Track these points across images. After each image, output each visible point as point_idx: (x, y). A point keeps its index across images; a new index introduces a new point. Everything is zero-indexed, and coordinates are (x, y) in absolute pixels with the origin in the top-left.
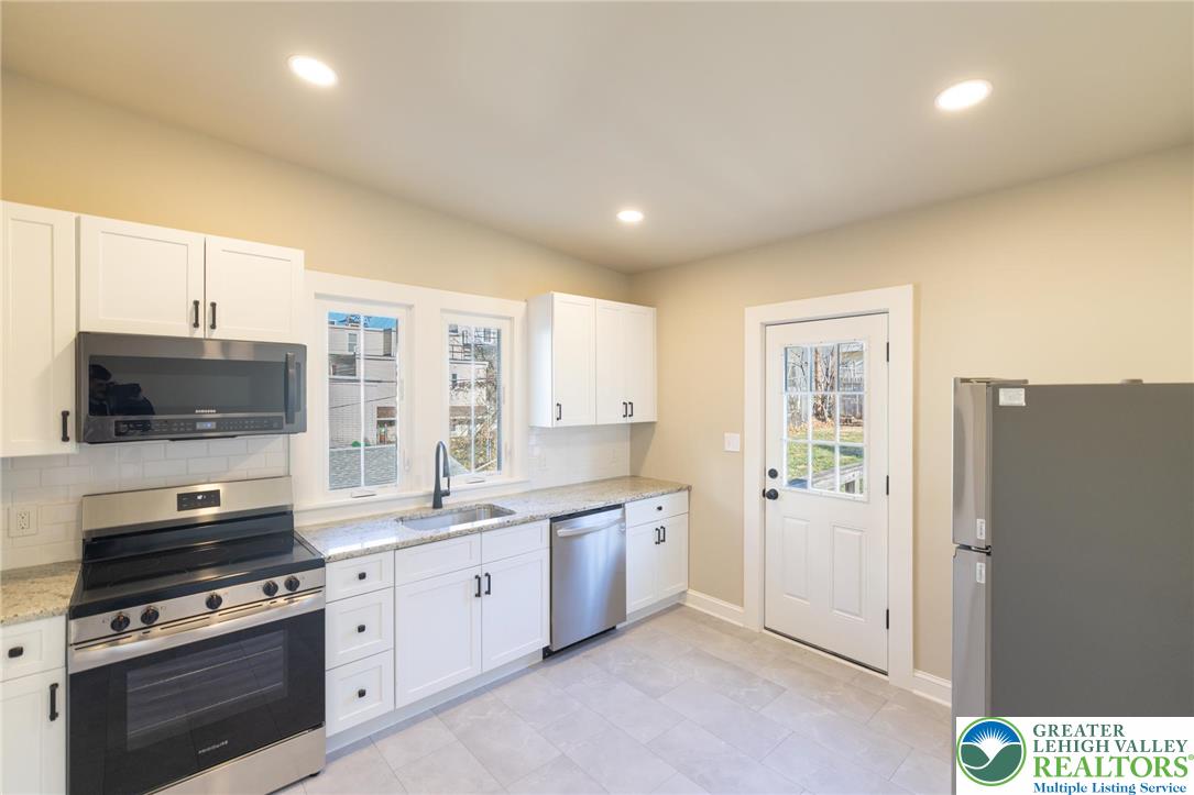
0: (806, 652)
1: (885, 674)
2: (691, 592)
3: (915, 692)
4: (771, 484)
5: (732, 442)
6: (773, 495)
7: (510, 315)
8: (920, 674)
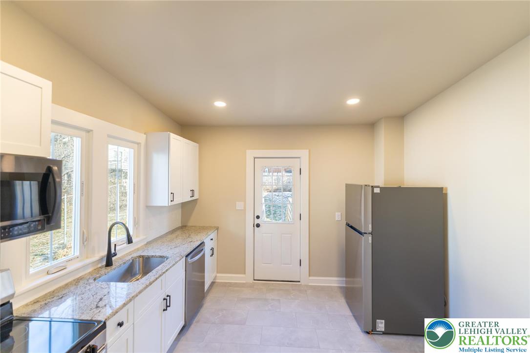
0: (273, 284)
1: (299, 282)
2: (218, 275)
3: (310, 284)
4: (257, 221)
5: (239, 206)
6: (258, 226)
7: (139, 142)
8: (311, 278)
